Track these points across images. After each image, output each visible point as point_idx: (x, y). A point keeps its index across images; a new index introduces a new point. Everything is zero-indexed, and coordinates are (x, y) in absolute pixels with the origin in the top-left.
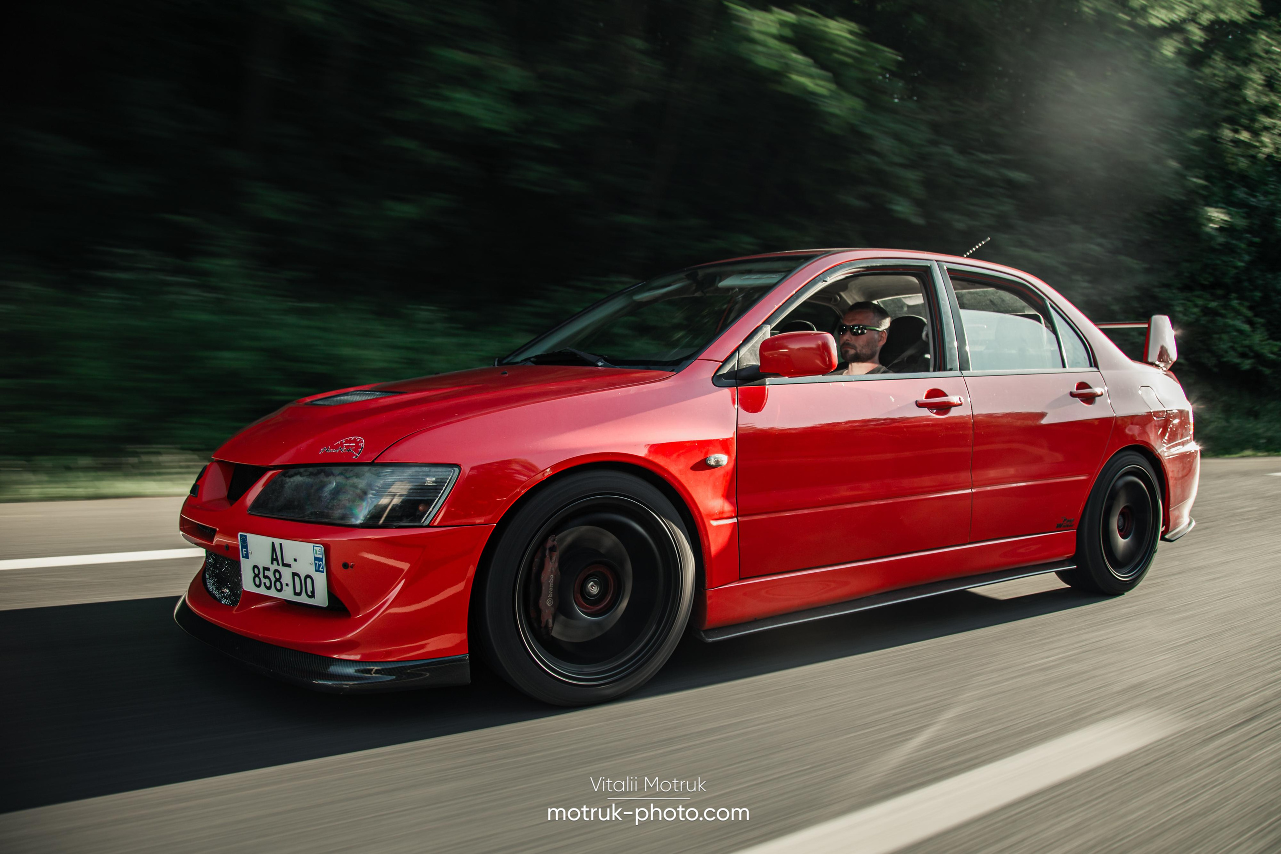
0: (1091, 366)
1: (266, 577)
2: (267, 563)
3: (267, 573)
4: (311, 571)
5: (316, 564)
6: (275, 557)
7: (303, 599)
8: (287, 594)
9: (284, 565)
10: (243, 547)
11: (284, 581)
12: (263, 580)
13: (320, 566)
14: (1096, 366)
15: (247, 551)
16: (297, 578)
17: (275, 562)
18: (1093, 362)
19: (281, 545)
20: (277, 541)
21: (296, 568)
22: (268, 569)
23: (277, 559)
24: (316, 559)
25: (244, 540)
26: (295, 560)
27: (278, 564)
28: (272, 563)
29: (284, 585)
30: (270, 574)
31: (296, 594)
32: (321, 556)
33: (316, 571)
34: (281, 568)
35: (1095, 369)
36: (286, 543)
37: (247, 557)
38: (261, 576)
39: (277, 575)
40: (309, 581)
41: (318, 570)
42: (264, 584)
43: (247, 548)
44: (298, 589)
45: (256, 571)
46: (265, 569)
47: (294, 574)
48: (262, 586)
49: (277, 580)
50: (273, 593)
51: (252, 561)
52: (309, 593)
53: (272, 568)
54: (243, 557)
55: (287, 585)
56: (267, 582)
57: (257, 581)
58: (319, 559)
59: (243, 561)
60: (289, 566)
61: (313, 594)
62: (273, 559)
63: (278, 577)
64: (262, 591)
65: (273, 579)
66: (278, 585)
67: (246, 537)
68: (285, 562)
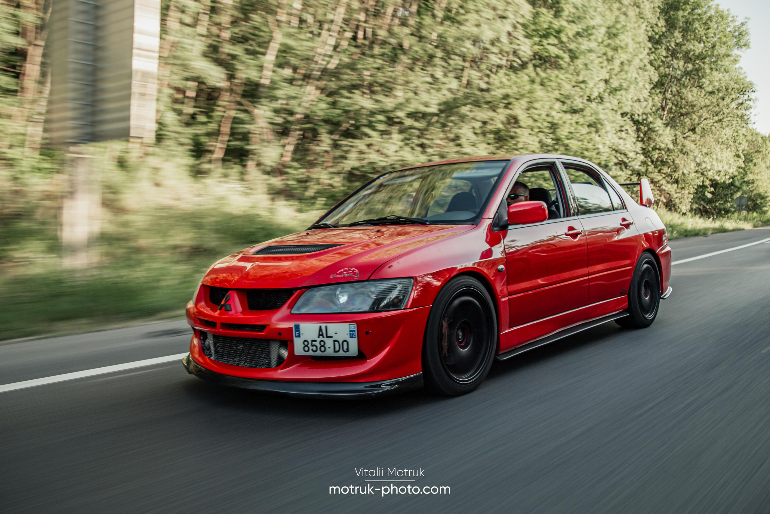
1: (312, 345)
2: (315, 337)
3: (314, 343)
4: (348, 338)
5: (350, 334)
6: (321, 334)
7: (341, 353)
8: (330, 352)
9: (327, 337)
10: (296, 331)
11: (326, 346)
12: (311, 348)
13: (353, 334)
14: (626, 208)
15: (299, 333)
16: (337, 344)
17: (321, 337)
19: (326, 327)
20: (323, 326)
21: (335, 337)
22: (315, 341)
23: (322, 335)
24: (351, 331)
25: (297, 328)
26: (336, 333)
27: (323, 337)
28: (319, 337)
29: (327, 349)
30: (317, 344)
32: (354, 329)
34: (325, 339)
36: (330, 326)
37: (299, 336)
38: (310, 345)
39: (322, 343)
40: (345, 344)
41: (351, 337)
42: (312, 349)
43: (299, 331)
44: (337, 349)
45: (306, 343)
46: (313, 341)
47: (335, 341)
48: (311, 351)
49: (322, 346)
50: (319, 353)
51: (303, 338)
52: (345, 350)
53: (319, 340)
54: (296, 337)
55: (329, 348)
56: (314, 348)
57: (306, 349)
58: (354, 331)
59: (296, 339)
60: (331, 337)
61: (348, 350)
62: (319, 335)
63: (323, 344)
64: (311, 353)
65: (319, 346)
66: (323, 349)
67: (299, 325)
68: (328, 335)
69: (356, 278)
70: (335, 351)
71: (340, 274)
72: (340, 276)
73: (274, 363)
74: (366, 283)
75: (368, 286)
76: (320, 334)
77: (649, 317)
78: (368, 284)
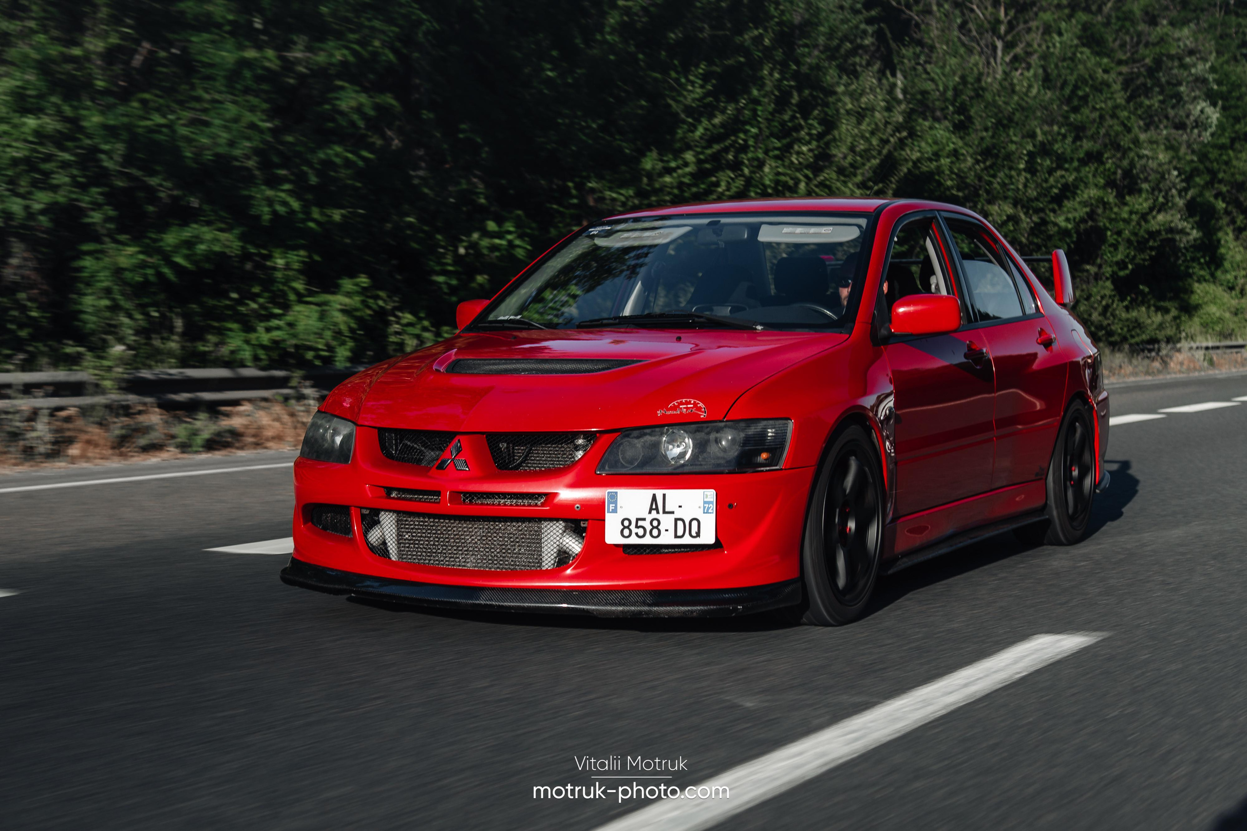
1: (637, 527)
2: (644, 513)
3: (640, 523)
4: (699, 514)
5: (704, 507)
6: (654, 507)
7: (687, 540)
8: (667, 539)
9: (664, 512)
10: (610, 504)
11: (662, 527)
12: (634, 530)
13: (709, 508)
15: (616, 507)
16: (680, 523)
17: (654, 512)
19: (664, 495)
20: (659, 493)
21: (679, 513)
22: (644, 519)
23: (657, 509)
24: (705, 503)
25: (614, 498)
26: (680, 507)
27: (658, 512)
28: (650, 512)
29: (663, 532)
30: (646, 524)
32: (711, 500)
33: (704, 513)
34: (661, 516)
36: (671, 493)
37: (615, 511)
38: (633, 527)
40: (695, 523)
41: (706, 512)
42: (637, 534)
43: (616, 503)
44: (680, 533)
45: (626, 524)
46: (638, 520)
47: (676, 520)
48: (633, 535)
49: (654, 527)
50: (648, 540)
51: (621, 514)
52: (694, 534)
53: (649, 518)
54: (609, 512)
55: (667, 530)
56: (641, 532)
57: (626, 532)
58: (711, 502)
59: (608, 517)
60: (673, 513)
61: (698, 534)
62: (651, 510)
63: (656, 525)
64: (633, 540)
65: (648, 528)
66: (655, 532)
67: (616, 493)
68: (667, 510)
69: (703, 416)
70: (676, 536)
71: (674, 408)
72: (674, 412)
74: (721, 425)
75: (727, 430)
78: (726, 427)
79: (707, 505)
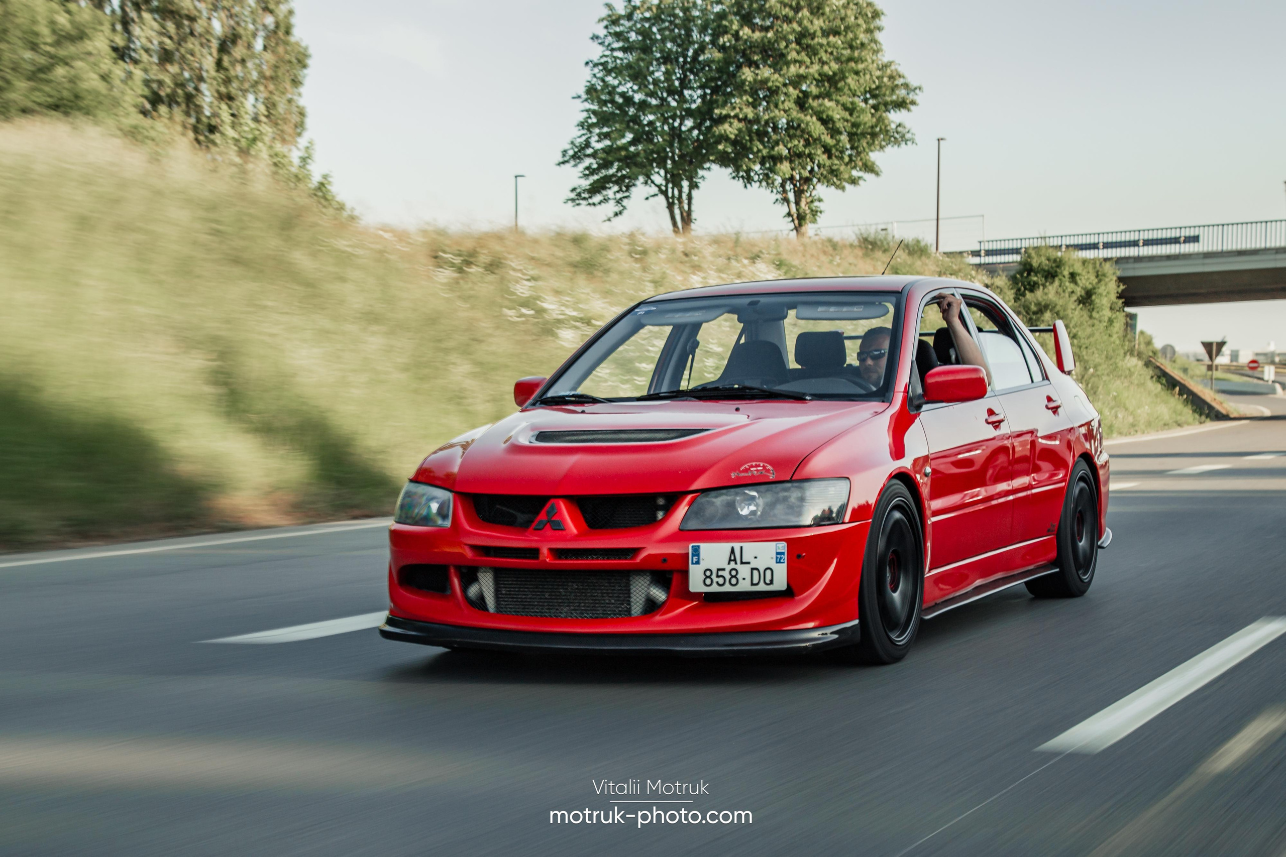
0: (1043, 379)
1: (718, 576)
2: (723, 563)
3: (720, 573)
4: (772, 564)
5: (777, 558)
7: (762, 587)
8: (744, 586)
9: (742, 563)
10: (693, 555)
11: (739, 576)
12: (715, 579)
13: (781, 558)
14: (1047, 378)
15: (699, 559)
16: (755, 572)
17: (732, 563)
18: (1046, 377)
19: (741, 548)
20: (737, 546)
21: (753, 565)
22: (723, 570)
23: (735, 560)
24: (778, 553)
25: (696, 551)
26: (756, 557)
27: (736, 563)
28: (729, 564)
29: (740, 580)
30: (726, 574)
31: (752, 584)
32: (783, 551)
33: (777, 563)
34: (739, 567)
35: (1046, 382)
36: (747, 546)
37: (698, 563)
38: (714, 577)
39: (734, 573)
40: (768, 573)
41: (779, 561)
42: (717, 583)
43: (698, 555)
44: (755, 581)
45: (708, 574)
46: (719, 570)
47: (752, 569)
48: (715, 584)
49: (733, 577)
50: (727, 588)
51: (703, 565)
52: (768, 581)
53: (728, 568)
54: (693, 563)
55: (744, 579)
56: (721, 581)
57: (708, 581)
58: (783, 553)
59: (692, 568)
60: (749, 563)
61: (772, 582)
62: (730, 560)
64: (715, 588)
65: (728, 577)
66: (734, 581)
67: (699, 546)
68: (744, 561)
69: (772, 477)
71: (746, 470)
72: (746, 475)
73: (637, 609)
74: (789, 485)
75: (793, 489)
76: (732, 559)
77: (1085, 578)
78: (793, 487)
79: (779, 556)
